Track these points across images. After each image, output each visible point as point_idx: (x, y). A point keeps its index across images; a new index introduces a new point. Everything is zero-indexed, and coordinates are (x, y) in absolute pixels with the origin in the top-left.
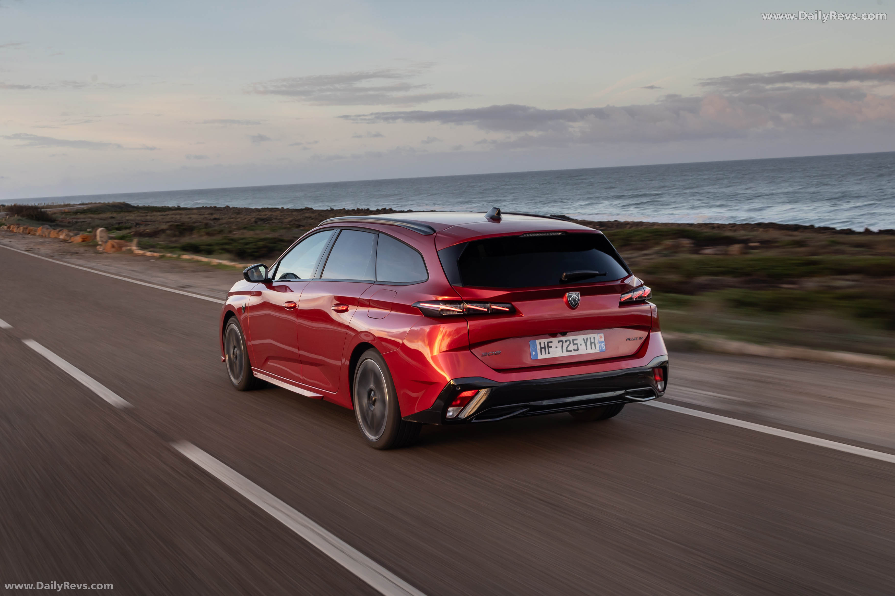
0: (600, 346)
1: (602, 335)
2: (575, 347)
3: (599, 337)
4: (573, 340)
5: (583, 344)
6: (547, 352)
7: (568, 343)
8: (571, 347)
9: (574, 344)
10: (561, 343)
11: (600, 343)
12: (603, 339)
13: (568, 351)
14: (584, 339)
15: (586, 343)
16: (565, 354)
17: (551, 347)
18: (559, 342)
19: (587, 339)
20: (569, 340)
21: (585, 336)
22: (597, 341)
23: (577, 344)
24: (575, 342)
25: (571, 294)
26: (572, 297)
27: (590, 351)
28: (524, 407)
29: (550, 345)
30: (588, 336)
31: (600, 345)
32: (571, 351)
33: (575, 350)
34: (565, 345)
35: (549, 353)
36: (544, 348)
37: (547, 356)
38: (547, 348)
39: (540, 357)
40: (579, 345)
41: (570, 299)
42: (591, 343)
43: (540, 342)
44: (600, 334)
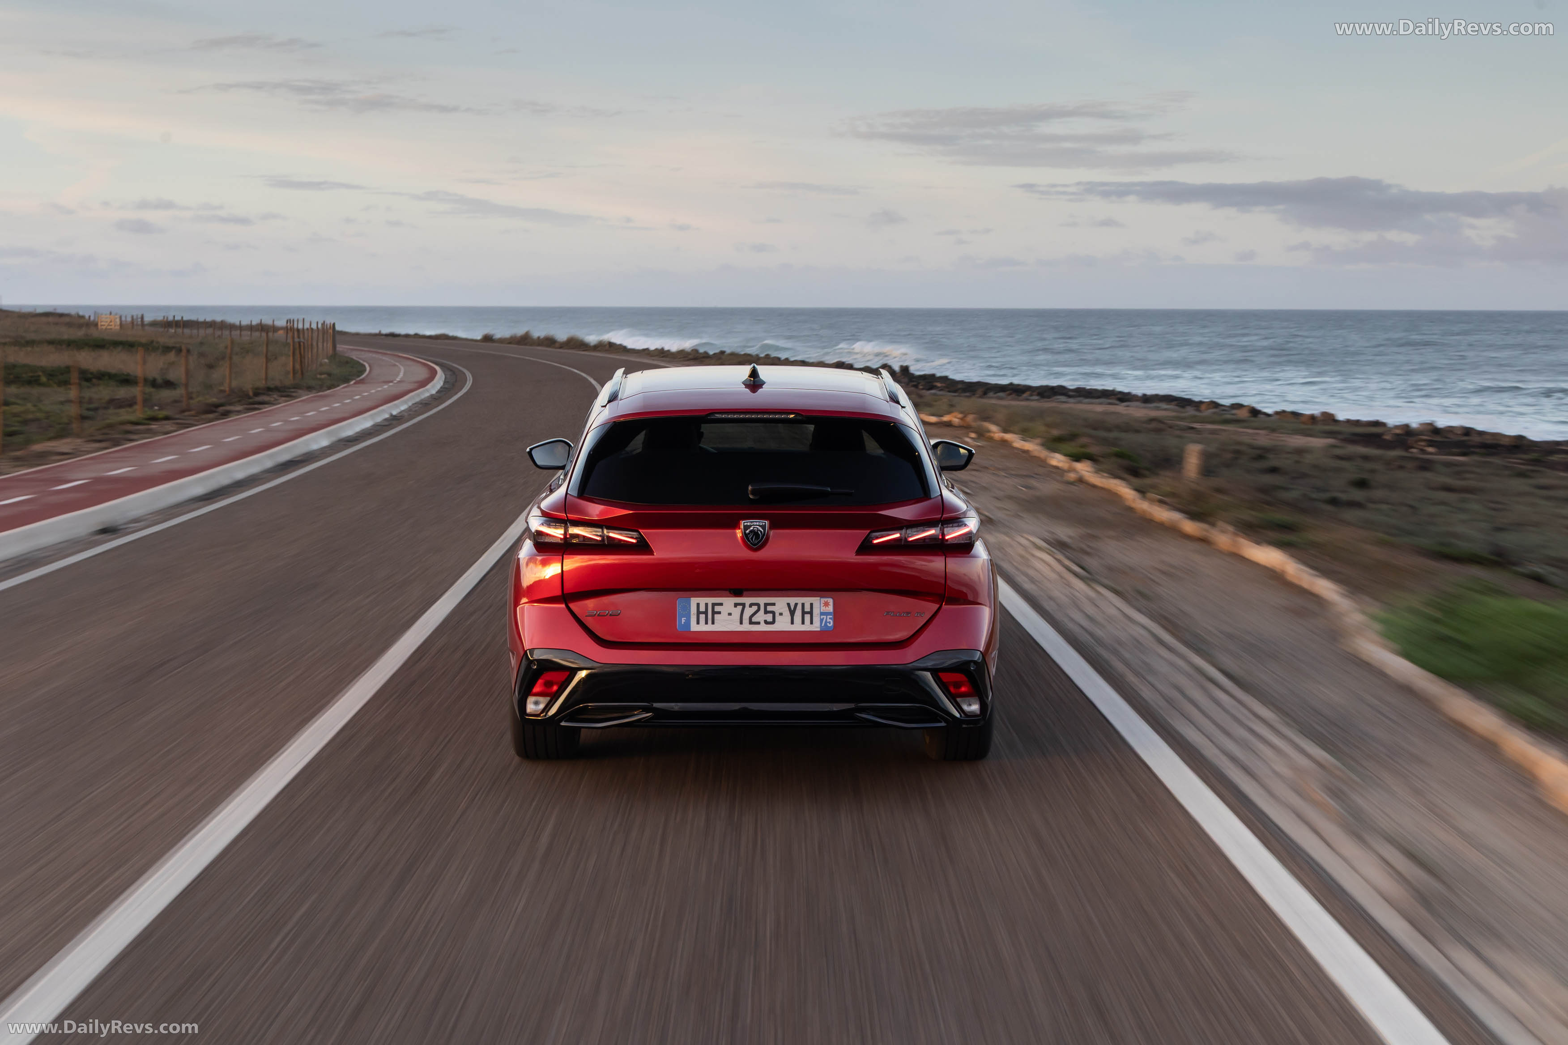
0: (821, 620)
1: (831, 601)
2: (769, 618)
3: (822, 605)
4: (766, 605)
5: (787, 613)
6: (710, 621)
7: (755, 608)
8: (761, 617)
9: (766, 612)
10: (740, 608)
11: (822, 614)
12: (830, 609)
13: (751, 623)
14: (789, 605)
15: (792, 613)
16: (746, 627)
17: (719, 613)
18: (736, 605)
19: (796, 604)
20: (758, 605)
21: (792, 601)
22: (816, 612)
23: (773, 613)
24: (769, 608)
25: (749, 524)
26: (752, 528)
27: (798, 627)
28: (646, 710)
29: (717, 609)
30: (800, 600)
31: (823, 618)
32: (759, 623)
33: (766, 622)
34: (749, 611)
35: (713, 623)
36: (706, 613)
37: (709, 628)
38: (711, 614)
39: (694, 627)
40: (777, 615)
41: (747, 532)
42: (804, 613)
43: (697, 602)
44: (826, 600)
